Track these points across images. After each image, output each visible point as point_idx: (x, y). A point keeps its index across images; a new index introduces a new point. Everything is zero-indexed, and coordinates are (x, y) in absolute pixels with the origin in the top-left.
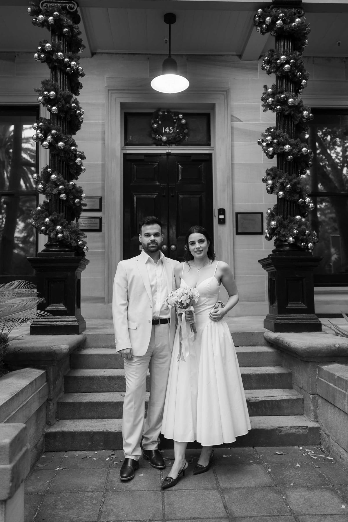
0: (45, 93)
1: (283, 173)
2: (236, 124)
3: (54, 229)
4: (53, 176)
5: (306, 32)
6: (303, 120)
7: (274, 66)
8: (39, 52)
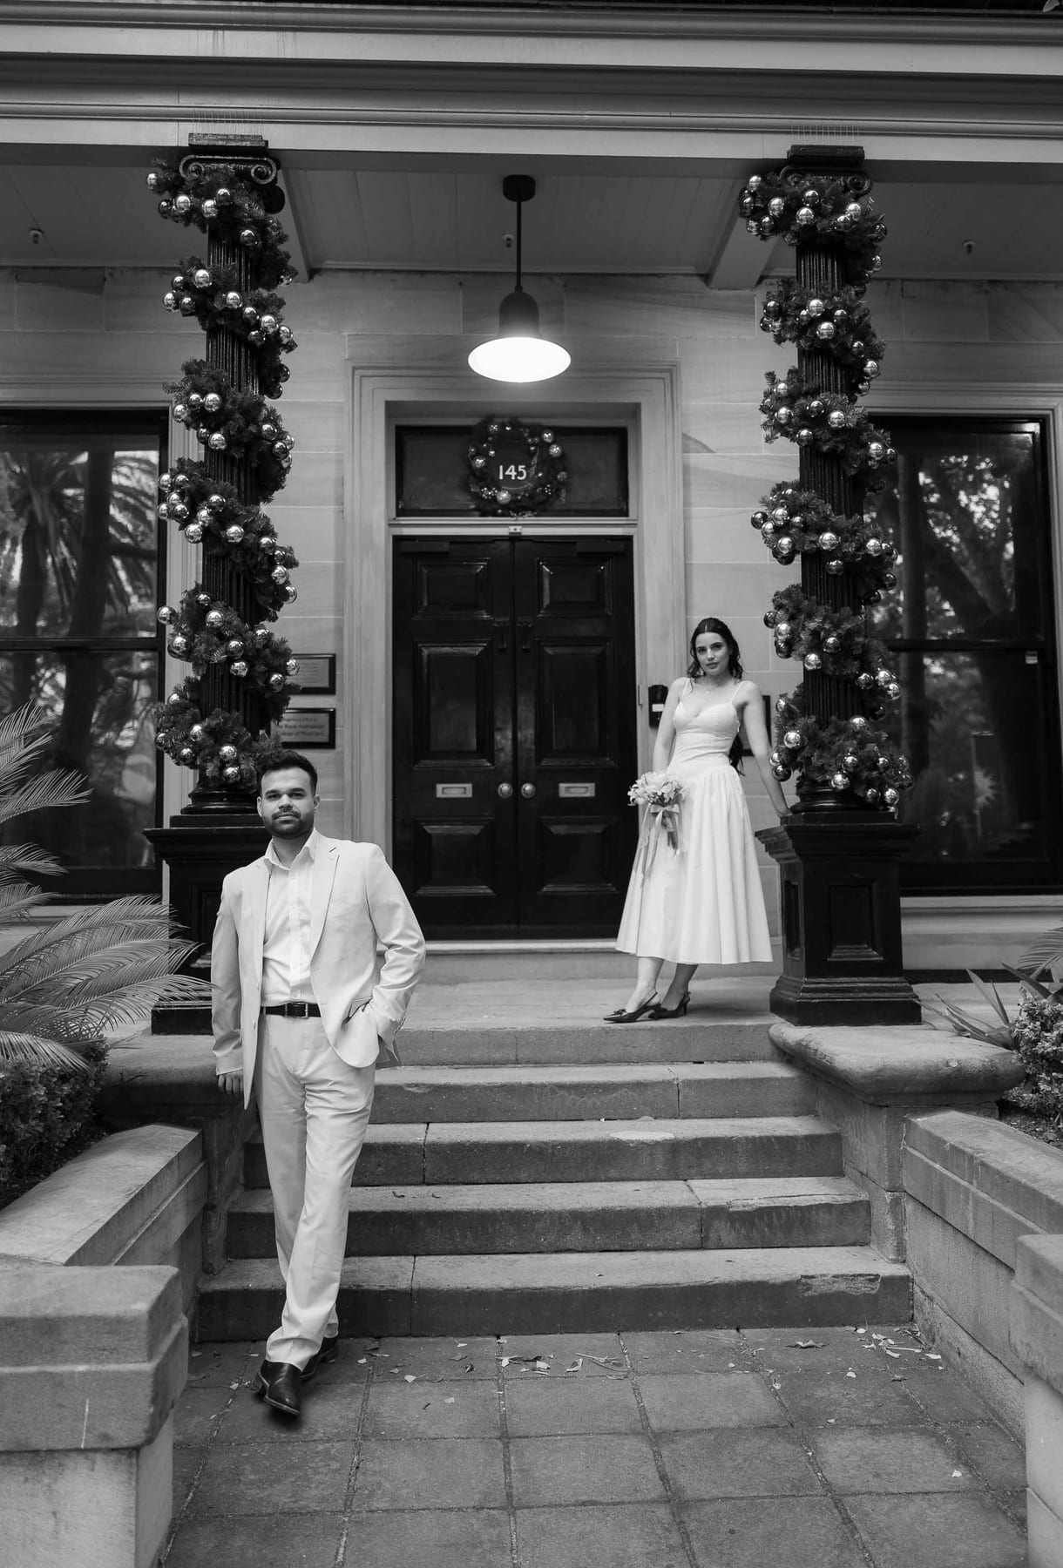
0: (194, 397)
1: (819, 604)
2: (697, 459)
3: (215, 753)
4: (214, 615)
5: (875, 235)
6: (870, 463)
7: (794, 325)
8: (176, 289)
